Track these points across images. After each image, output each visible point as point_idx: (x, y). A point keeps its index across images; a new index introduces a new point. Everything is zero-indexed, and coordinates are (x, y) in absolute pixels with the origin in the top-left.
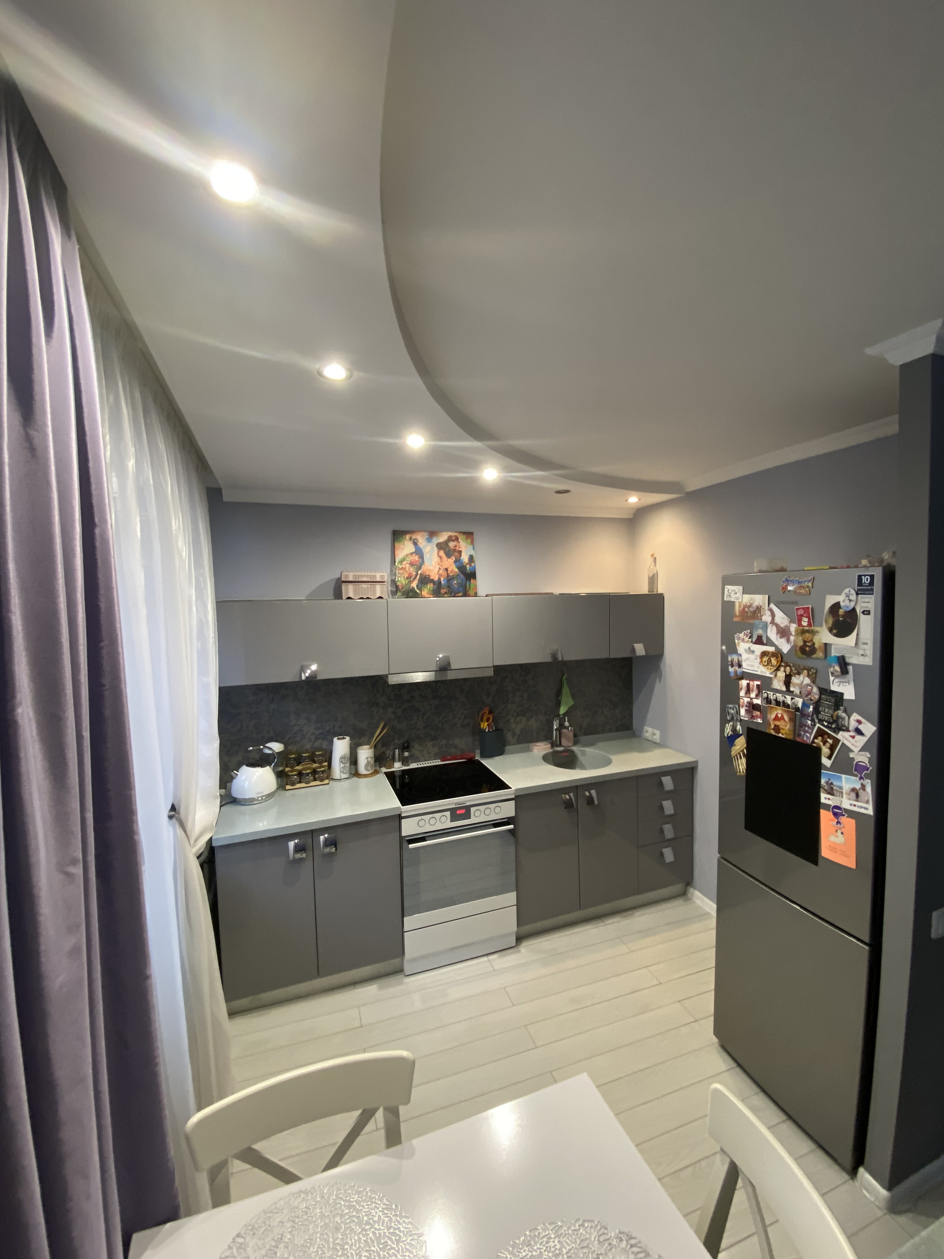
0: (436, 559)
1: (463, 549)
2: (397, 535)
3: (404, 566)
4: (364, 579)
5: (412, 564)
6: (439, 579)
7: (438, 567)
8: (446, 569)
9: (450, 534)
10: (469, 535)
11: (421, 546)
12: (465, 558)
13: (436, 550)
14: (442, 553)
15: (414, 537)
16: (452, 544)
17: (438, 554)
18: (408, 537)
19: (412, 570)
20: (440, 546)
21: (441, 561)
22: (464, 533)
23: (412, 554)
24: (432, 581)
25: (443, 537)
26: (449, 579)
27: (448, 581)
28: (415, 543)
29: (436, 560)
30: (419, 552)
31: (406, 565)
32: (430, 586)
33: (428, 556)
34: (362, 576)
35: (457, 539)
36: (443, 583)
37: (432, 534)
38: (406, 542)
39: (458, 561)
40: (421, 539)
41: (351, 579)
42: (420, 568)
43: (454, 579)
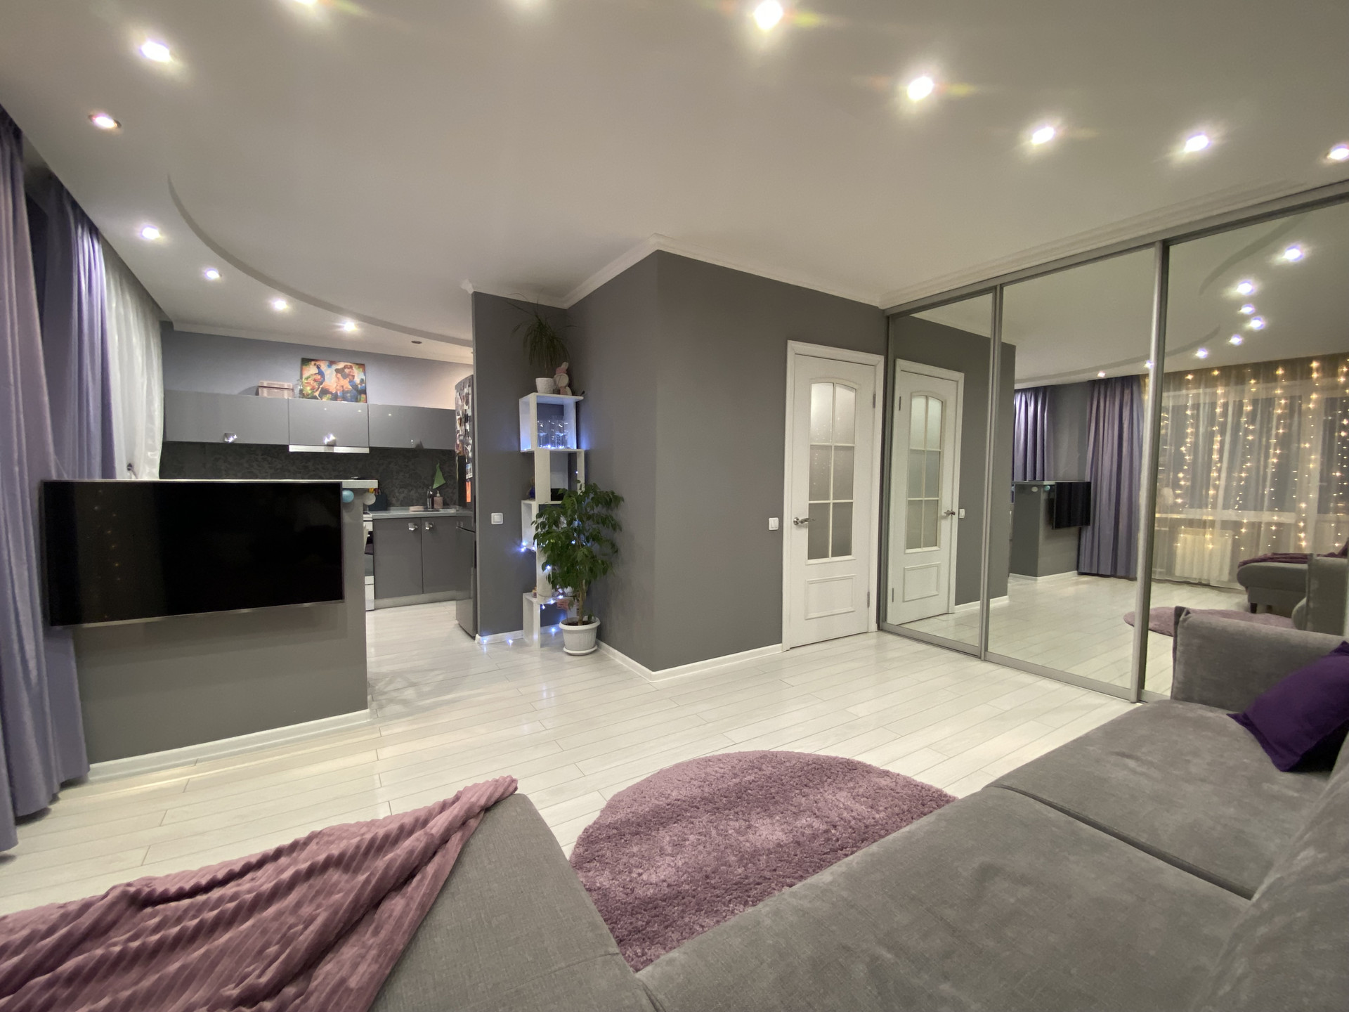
1: (356, 375)
2: (305, 361)
4: (276, 386)
5: (315, 380)
6: (336, 393)
7: (336, 384)
8: (343, 387)
9: (346, 364)
10: (362, 366)
11: (323, 370)
12: (357, 380)
13: (334, 373)
14: (339, 375)
15: (318, 363)
16: (347, 371)
17: (336, 375)
18: (313, 363)
19: (316, 385)
20: (337, 371)
21: (339, 381)
22: (357, 364)
23: (315, 374)
24: (331, 393)
25: (341, 365)
26: (344, 392)
27: (343, 394)
28: (318, 367)
29: (335, 380)
30: (321, 373)
31: (310, 381)
32: (329, 396)
33: (328, 376)
34: (274, 384)
35: (351, 367)
36: (339, 394)
37: (331, 363)
38: (311, 366)
39: (351, 382)
40: (324, 366)
41: (265, 385)
42: (321, 383)
43: (347, 392)
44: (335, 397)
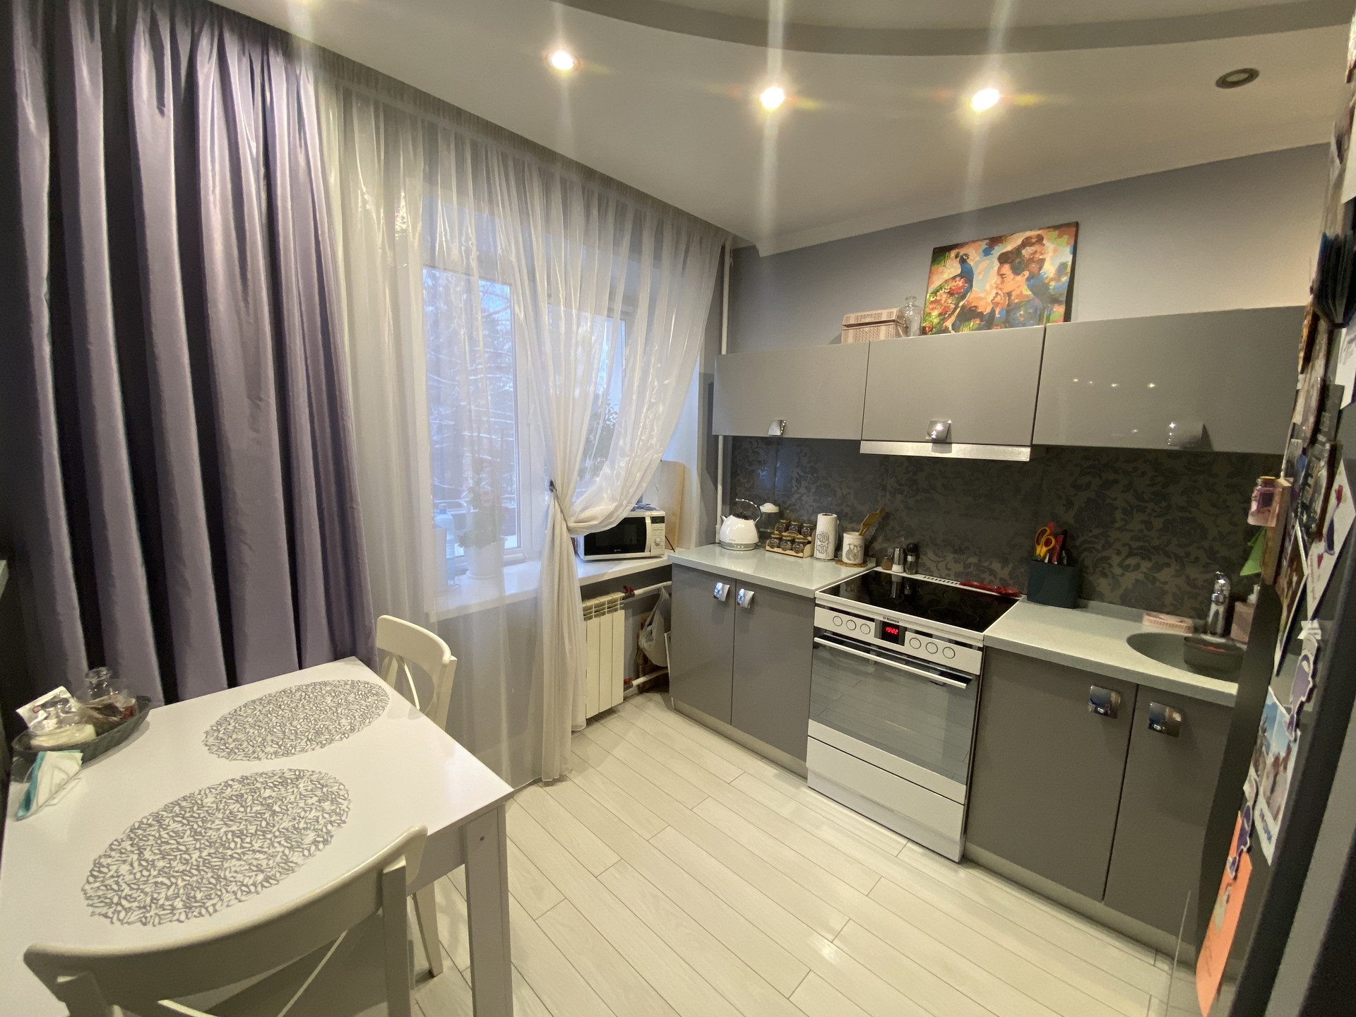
0: (994, 279)
1: (1050, 256)
2: (939, 254)
3: (938, 298)
4: (868, 320)
5: (951, 293)
6: (993, 311)
7: (995, 291)
8: (1009, 294)
9: (1028, 234)
10: (1073, 229)
11: (972, 264)
12: (1051, 271)
13: (997, 264)
14: (1006, 269)
15: (962, 251)
16: (1026, 252)
17: (999, 269)
18: (953, 254)
19: (951, 303)
20: (1004, 259)
21: (1003, 282)
22: (1056, 227)
23: (954, 278)
24: (980, 315)
25: (1015, 242)
26: (1010, 310)
27: (1008, 312)
28: (963, 261)
29: (994, 281)
30: (967, 275)
31: (943, 294)
32: (974, 323)
33: (981, 276)
34: (865, 317)
35: (1039, 240)
36: (997, 315)
37: (995, 241)
38: (949, 263)
39: (1034, 277)
40: (974, 255)
41: (852, 322)
42: (963, 297)
43: (1018, 306)
44: (988, 322)
